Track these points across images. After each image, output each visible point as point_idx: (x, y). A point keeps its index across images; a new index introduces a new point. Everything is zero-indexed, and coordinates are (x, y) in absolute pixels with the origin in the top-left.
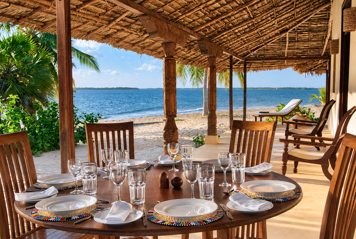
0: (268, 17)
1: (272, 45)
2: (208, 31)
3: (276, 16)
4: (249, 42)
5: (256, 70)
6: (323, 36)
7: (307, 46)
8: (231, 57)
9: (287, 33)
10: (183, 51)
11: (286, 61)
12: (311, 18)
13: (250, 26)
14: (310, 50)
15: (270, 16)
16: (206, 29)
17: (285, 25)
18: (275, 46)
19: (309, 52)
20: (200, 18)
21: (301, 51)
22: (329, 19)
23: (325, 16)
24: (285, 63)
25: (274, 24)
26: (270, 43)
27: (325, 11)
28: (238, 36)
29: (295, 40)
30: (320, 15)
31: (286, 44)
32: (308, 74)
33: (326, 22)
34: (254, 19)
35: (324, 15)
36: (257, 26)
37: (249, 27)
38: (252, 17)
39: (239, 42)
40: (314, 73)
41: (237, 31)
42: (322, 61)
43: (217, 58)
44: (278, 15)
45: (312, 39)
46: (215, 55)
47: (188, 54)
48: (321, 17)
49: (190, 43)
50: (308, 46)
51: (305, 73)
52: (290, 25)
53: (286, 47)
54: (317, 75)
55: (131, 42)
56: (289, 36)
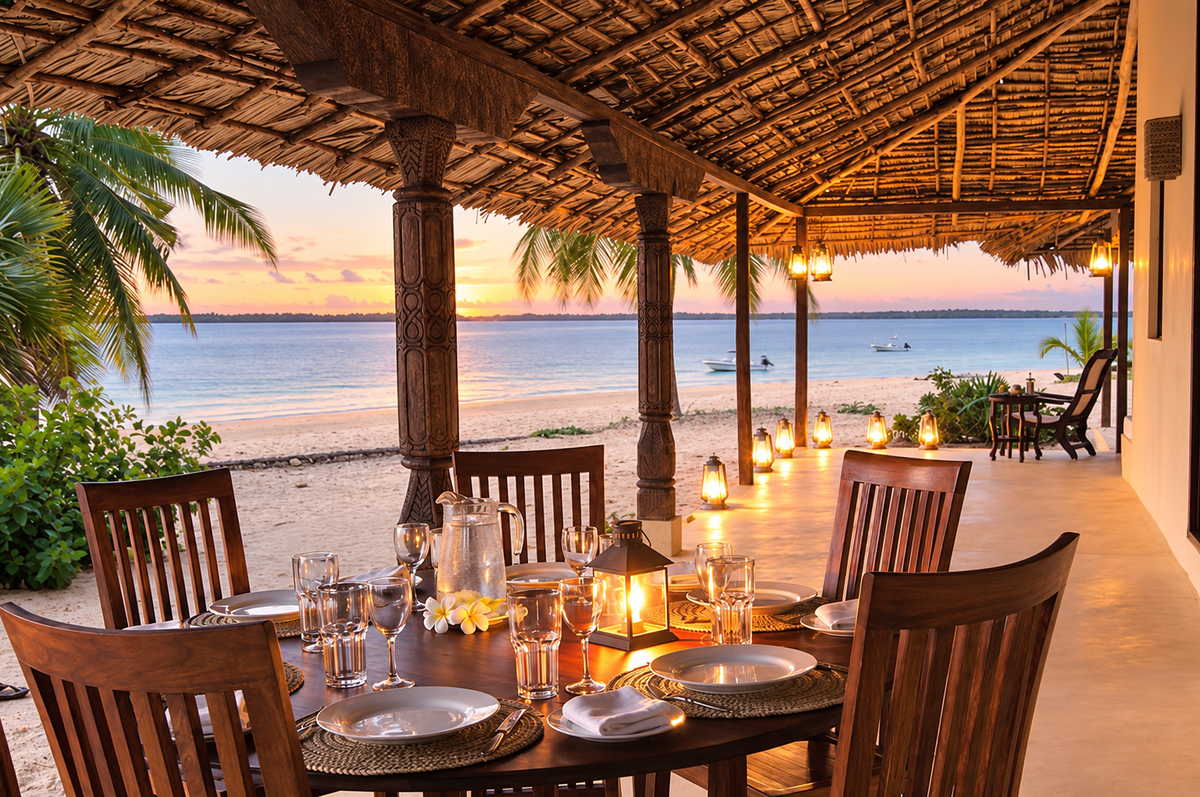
0: (884, 34)
1: (901, 154)
2: (632, 89)
3: (918, 31)
4: (811, 139)
5: (845, 250)
6: (1098, 117)
7: (1036, 160)
8: (743, 200)
9: (960, 108)
10: (535, 174)
11: (955, 216)
12: (1053, 44)
13: (810, 72)
14: (1046, 174)
15: (890, 31)
16: (623, 76)
17: (952, 72)
18: (910, 160)
19: (1046, 179)
20: (580, 22)
21: (1014, 177)
22: (1120, 48)
23: (1106, 39)
24: (954, 222)
25: (910, 67)
26: (893, 147)
27: (1108, 17)
28: (764, 112)
29: (991, 132)
30: (1087, 36)
31: (955, 149)
32: (1036, 263)
33: (1109, 60)
34: (824, 37)
35: (1102, 34)
36: (842, 74)
37: (806, 74)
38: (815, 26)
39: (771, 142)
40: (1059, 260)
41: (755, 90)
42: (1091, 215)
43: (677, 201)
44: (924, 29)
45: (1055, 129)
46: (666, 188)
47: (561, 186)
48: (1090, 41)
49: (560, 137)
50: (1041, 159)
51: (1027, 260)
52: (973, 71)
53: (953, 161)
54: (1070, 269)
55: (281, 126)
56: (967, 118)
